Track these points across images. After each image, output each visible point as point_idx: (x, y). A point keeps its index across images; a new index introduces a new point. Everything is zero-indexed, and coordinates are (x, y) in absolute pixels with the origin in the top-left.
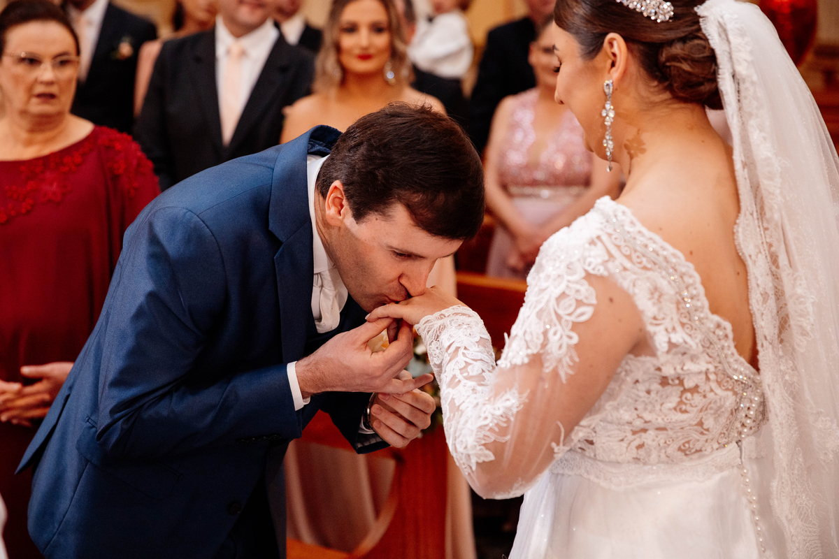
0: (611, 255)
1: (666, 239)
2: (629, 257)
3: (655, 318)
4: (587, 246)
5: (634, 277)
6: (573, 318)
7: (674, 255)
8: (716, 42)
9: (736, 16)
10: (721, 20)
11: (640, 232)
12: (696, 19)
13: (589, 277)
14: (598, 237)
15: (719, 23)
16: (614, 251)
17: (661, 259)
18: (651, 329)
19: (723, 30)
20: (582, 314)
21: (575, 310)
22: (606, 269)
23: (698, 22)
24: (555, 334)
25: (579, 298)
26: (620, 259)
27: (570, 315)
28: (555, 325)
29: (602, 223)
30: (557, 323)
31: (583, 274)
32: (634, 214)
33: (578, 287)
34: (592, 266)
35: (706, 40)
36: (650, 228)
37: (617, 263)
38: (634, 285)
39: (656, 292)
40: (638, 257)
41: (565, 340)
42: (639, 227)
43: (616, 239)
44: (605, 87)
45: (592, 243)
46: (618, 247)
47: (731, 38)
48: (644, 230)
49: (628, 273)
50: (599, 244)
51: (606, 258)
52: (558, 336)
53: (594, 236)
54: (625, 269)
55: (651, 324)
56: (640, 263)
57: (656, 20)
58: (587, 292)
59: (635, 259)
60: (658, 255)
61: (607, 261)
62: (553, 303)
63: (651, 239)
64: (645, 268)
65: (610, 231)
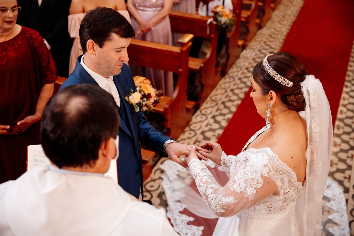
0: (270, 171)
1: (288, 165)
2: (276, 171)
3: (281, 187)
4: (263, 167)
5: (277, 176)
6: (255, 186)
7: (290, 170)
8: (306, 96)
9: (313, 88)
10: (308, 88)
11: (280, 163)
12: (300, 87)
13: (262, 176)
14: (267, 165)
15: (307, 90)
16: (271, 169)
17: (286, 171)
18: (279, 190)
19: (308, 92)
20: (259, 186)
21: (256, 184)
22: (268, 175)
23: (301, 88)
24: (249, 189)
25: (258, 181)
26: (273, 172)
27: (255, 185)
28: (249, 186)
29: (268, 160)
30: (250, 186)
31: (260, 175)
32: (279, 157)
33: (258, 178)
34: (264, 174)
35: (303, 95)
36: (283, 162)
37: (272, 173)
38: (276, 179)
39: (282, 180)
40: (279, 171)
41: (252, 191)
42: (280, 161)
43: (273, 165)
44: (268, 105)
45: (265, 166)
46: (273, 168)
47: (311, 95)
48: (281, 162)
49: (275, 175)
50: (267, 167)
51: (269, 171)
52: (250, 189)
53: (266, 164)
54: (274, 175)
55: (280, 188)
56: (279, 173)
57: (287, 86)
58: (261, 180)
59: (278, 172)
60: (285, 170)
61: (269, 172)
62: (249, 180)
63: (283, 165)
64: (280, 174)
65: (271, 163)
